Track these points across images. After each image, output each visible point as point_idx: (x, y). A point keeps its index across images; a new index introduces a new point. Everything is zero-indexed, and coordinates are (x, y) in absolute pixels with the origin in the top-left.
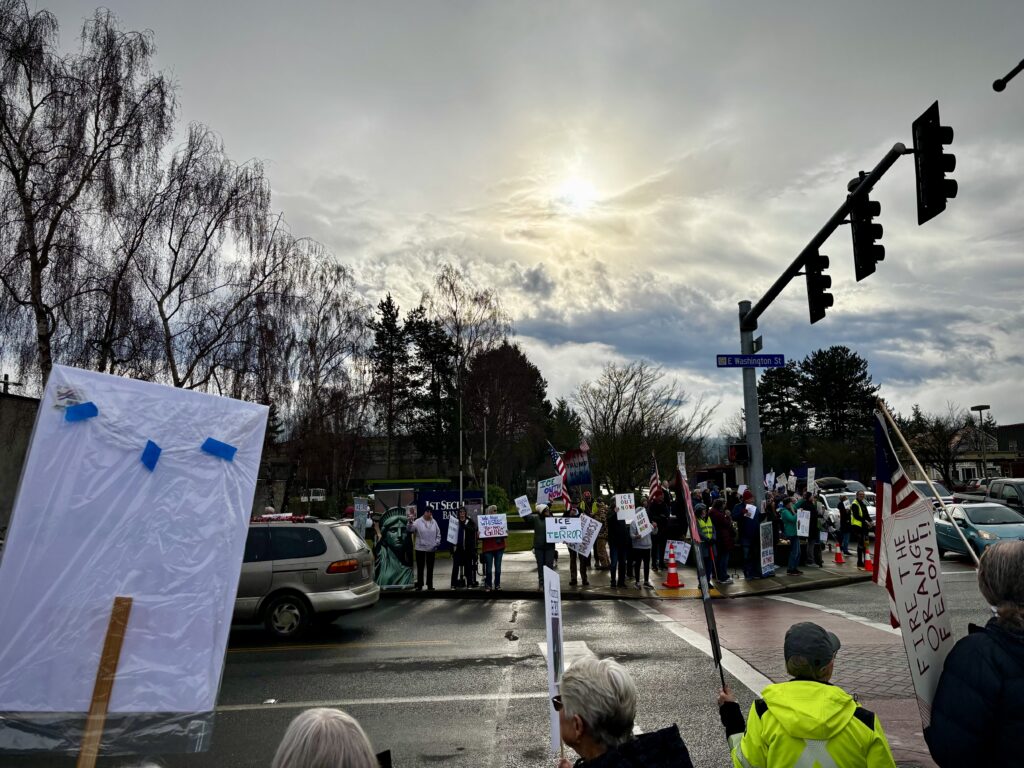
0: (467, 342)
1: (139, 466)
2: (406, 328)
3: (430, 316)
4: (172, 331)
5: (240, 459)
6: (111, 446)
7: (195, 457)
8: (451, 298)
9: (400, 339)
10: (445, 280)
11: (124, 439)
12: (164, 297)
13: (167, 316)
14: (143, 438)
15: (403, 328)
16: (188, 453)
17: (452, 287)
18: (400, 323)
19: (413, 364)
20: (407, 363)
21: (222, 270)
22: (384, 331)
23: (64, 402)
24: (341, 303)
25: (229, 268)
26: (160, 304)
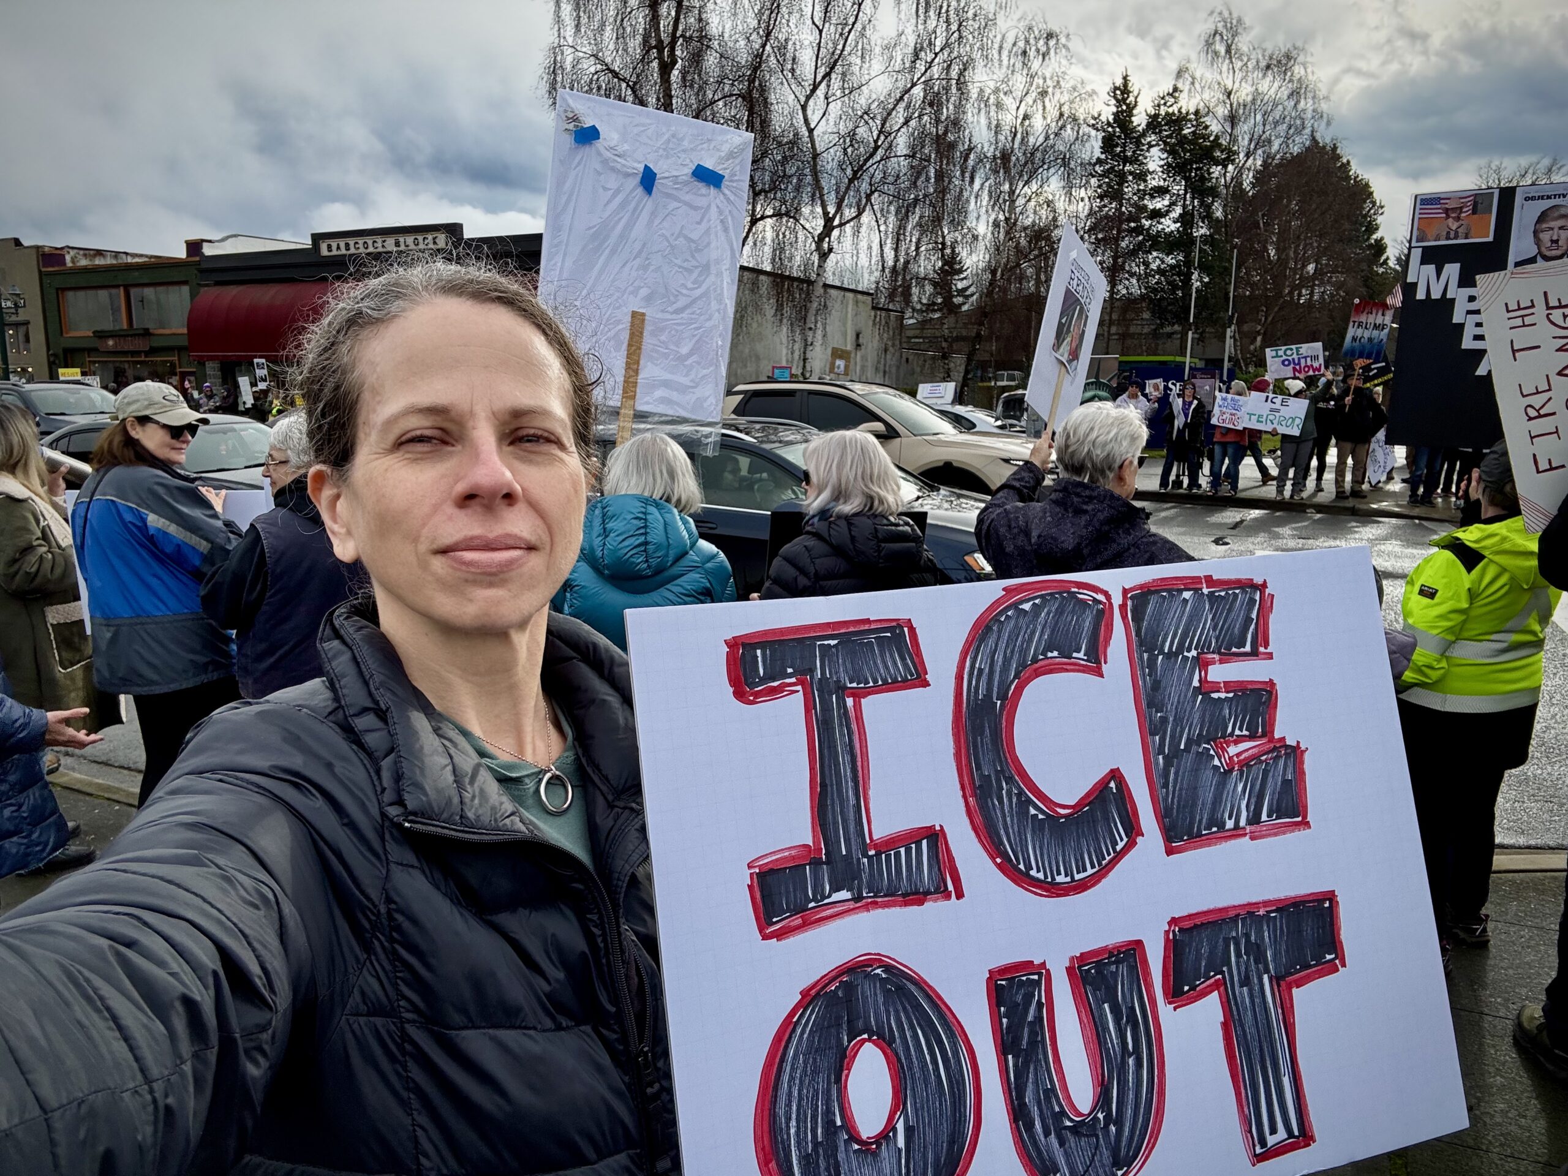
0: (1246, 142)
1: (640, 190)
2: (1149, 125)
3: (1187, 103)
4: (820, 147)
5: (728, 187)
6: (613, 169)
7: (686, 183)
8: (1225, 68)
9: (1138, 143)
10: (1218, 37)
11: (623, 162)
12: (808, 98)
13: (812, 126)
14: (640, 162)
15: (1143, 125)
16: (680, 179)
17: (1228, 51)
18: (1139, 120)
19: (1154, 183)
20: (1145, 181)
21: (878, 50)
22: (1114, 132)
23: (571, 126)
24: (1050, 90)
25: (887, 47)
26: (804, 108)
